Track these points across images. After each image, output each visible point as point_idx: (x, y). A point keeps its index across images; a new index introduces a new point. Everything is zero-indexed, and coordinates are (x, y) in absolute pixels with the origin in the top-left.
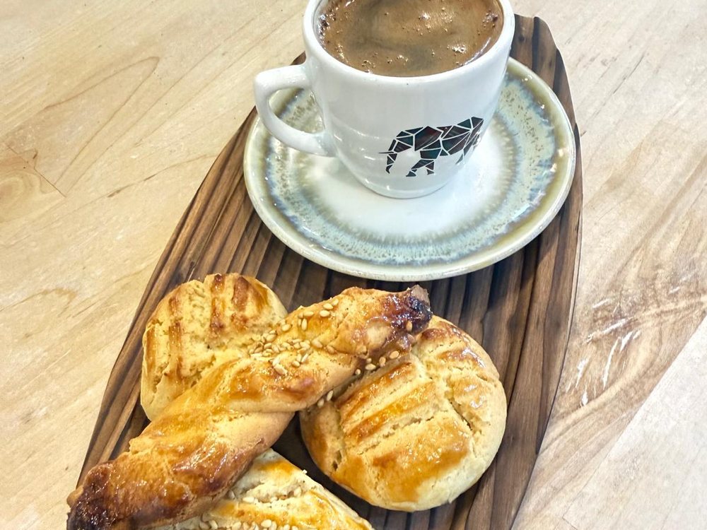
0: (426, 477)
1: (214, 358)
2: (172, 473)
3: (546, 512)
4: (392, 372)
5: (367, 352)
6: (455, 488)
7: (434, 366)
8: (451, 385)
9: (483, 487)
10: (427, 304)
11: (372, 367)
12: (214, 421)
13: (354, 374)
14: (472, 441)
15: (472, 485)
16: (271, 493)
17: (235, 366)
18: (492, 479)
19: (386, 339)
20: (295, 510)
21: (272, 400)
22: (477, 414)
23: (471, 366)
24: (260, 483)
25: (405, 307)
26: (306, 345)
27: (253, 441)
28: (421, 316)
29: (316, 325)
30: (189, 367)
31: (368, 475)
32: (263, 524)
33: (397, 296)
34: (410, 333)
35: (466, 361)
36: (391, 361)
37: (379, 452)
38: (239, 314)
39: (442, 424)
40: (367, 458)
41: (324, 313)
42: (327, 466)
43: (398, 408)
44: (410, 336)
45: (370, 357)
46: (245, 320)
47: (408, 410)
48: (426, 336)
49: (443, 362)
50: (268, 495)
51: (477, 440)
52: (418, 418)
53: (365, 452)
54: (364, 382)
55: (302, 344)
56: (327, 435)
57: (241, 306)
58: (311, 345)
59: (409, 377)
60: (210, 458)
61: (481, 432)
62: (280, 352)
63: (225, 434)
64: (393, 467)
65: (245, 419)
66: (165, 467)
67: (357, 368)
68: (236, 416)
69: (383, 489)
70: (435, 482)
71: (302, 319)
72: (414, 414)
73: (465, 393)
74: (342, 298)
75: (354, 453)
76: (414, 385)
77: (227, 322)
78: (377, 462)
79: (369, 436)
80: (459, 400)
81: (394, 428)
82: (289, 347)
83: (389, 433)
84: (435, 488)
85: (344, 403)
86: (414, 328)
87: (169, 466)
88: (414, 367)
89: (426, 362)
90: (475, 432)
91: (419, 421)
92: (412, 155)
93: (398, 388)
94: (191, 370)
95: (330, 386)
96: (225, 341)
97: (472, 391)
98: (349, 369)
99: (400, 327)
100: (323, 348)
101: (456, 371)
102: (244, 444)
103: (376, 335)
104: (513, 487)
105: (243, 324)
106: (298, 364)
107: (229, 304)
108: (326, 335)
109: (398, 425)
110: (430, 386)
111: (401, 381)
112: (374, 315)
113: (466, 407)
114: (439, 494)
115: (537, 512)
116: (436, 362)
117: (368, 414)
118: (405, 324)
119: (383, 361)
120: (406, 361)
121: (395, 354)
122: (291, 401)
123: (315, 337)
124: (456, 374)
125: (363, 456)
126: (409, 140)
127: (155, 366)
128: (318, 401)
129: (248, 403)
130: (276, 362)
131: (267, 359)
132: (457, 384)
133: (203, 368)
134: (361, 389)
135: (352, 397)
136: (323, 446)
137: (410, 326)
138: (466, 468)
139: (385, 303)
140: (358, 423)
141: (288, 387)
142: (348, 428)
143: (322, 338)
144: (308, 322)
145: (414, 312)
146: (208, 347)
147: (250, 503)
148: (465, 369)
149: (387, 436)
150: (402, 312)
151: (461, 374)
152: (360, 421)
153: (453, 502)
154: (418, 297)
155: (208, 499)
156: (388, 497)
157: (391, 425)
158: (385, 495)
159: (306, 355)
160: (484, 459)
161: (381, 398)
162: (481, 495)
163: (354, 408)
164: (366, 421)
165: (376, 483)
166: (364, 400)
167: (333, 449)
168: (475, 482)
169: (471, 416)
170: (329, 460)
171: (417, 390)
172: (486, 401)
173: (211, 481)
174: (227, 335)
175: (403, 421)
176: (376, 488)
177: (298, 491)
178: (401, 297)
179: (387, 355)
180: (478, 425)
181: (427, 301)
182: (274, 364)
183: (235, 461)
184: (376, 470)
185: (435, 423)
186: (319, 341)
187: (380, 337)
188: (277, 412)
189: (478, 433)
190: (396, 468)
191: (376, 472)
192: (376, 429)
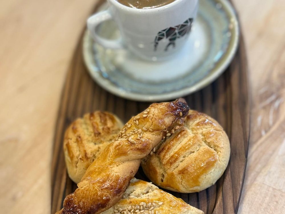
0: (202, 173)
1: (99, 148)
2: (100, 190)
3: (256, 183)
4: (178, 135)
5: (166, 128)
6: (214, 177)
7: (195, 129)
8: (204, 135)
9: (226, 176)
10: (186, 104)
11: (169, 134)
12: (111, 168)
13: (163, 139)
14: (217, 156)
15: (221, 175)
16: (140, 193)
17: (113, 145)
18: (229, 172)
19: (172, 121)
20: (152, 197)
21: (133, 155)
22: (217, 144)
23: (210, 126)
24: (134, 190)
25: (178, 107)
26: (140, 130)
27: (129, 172)
28: (185, 109)
29: (143, 121)
30: (90, 153)
31: (177, 179)
32: (140, 204)
33: (173, 103)
34: (182, 117)
35: (208, 124)
36: (177, 131)
37: (180, 168)
38: (105, 127)
39: (203, 151)
40: (175, 172)
41: (145, 116)
42: (159, 181)
43: (183, 149)
44: (182, 118)
45: (167, 130)
46: (109, 129)
47: (188, 149)
48: (189, 118)
49: (198, 127)
50: (139, 194)
51: (219, 155)
52: (193, 151)
53: (174, 170)
54: (167, 142)
55: (138, 130)
56: (156, 167)
57: (105, 123)
58: (142, 130)
59: (186, 136)
60: (114, 181)
61: (220, 152)
62: (130, 136)
63: (117, 172)
64: (187, 173)
65: (123, 164)
66: (97, 188)
67: (163, 136)
68: (119, 164)
69: (185, 183)
70: (206, 175)
71: (136, 121)
72: (191, 150)
73: (210, 137)
74: (150, 108)
75: (169, 171)
76: (188, 138)
77: (101, 131)
78: (180, 172)
79: (174, 163)
80: (208, 141)
81: (184, 157)
82: (133, 133)
83: (182, 160)
84: (206, 178)
85: (160, 152)
86: (183, 115)
87: (99, 188)
88: (186, 131)
89: (191, 129)
90: (218, 153)
91: (194, 152)
92: (165, 41)
93: (182, 141)
94: (91, 154)
95: (154, 145)
96: (102, 139)
97: (213, 136)
98: (160, 137)
99: (177, 115)
100: (147, 130)
101: (204, 129)
102: (126, 174)
103: (168, 120)
104: (239, 173)
105: (108, 131)
106: (139, 138)
107: (100, 124)
108: (147, 125)
109: (185, 156)
110: (195, 137)
111: (182, 138)
112: (165, 112)
113: (212, 142)
114: (209, 181)
115: (252, 184)
116: (195, 127)
117: (172, 154)
118: (179, 114)
119: (173, 131)
120: (183, 130)
121: (177, 127)
122: (140, 154)
123: (143, 127)
124: (205, 130)
125: (174, 172)
126: (163, 35)
127: (74, 157)
128: (150, 153)
129: (123, 158)
130: (130, 139)
131: (126, 139)
132: (206, 134)
133: (96, 153)
134: (166, 145)
135: (163, 149)
136: (155, 172)
137: (181, 114)
138: (217, 167)
139: (169, 107)
140: (168, 159)
141: (137, 148)
142: (164, 162)
143: (146, 126)
144: (138, 121)
145: (181, 107)
146: (95, 144)
147: (133, 198)
148: (208, 128)
149: (182, 161)
150: (176, 109)
151: (207, 130)
152: (169, 158)
153: (215, 184)
154: (182, 102)
155: (117, 197)
156: (188, 186)
157: (182, 156)
158: (186, 186)
159: (141, 135)
160: (224, 163)
161: (175, 147)
162: (226, 179)
163: (165, 153)
164: (172, 157)
165: (181, 181)
166: (169, 149)
167: (160, 173)
168: (222, 174)
169: (215, 146)
170: (159, 178)
171: (190, 140)
172: (220, 139)
173: (117, 190)
174: (102, 137)
175: (187, 154)
176: (182, 184)
177: (150, 190)
178: (175, 103)
179: (174, 128)
180: (219, 149)
181: (186, 103)
182: (129, 140)
183: (124, 181)
184: (180, 176)
185: (201, 151)
186: (145, 128)
187: (170, 121)
188: (135, 160)
189: (219, 152)
190: (189, 173)
191: (181, 177)
192: (177, 159)
